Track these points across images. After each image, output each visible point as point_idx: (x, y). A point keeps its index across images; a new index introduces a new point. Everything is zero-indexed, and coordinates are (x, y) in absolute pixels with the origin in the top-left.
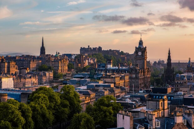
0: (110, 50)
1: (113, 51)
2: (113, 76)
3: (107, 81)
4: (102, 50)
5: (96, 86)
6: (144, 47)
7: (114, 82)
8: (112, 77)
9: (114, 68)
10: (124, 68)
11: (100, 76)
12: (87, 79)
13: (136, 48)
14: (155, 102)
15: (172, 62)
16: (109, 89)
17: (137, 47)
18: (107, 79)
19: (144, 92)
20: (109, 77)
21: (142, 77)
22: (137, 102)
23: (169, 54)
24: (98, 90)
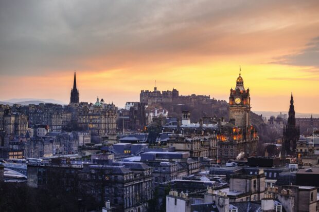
0: (194, 95)
1: (199, 96)
2: (189, 140)
3: (177, 148)
4: (180, 95)
5: (157, 155)
6: (246, 89)
7: (190, 149)
8: (187, 142)
9: (194, 125)
10: (210, 126)
11: (166, 140)
12: (143, 144)
13: (231, 90)
14: (245, 180)
15: (296, 117)
16: (179, 160)
17: (234, 89)
18: (177, 144)
19: (234, 165)
20: (182, 140)
21: (241, 141)
22: (219, 181)
23: (292, 102)
24: (159, 162)
